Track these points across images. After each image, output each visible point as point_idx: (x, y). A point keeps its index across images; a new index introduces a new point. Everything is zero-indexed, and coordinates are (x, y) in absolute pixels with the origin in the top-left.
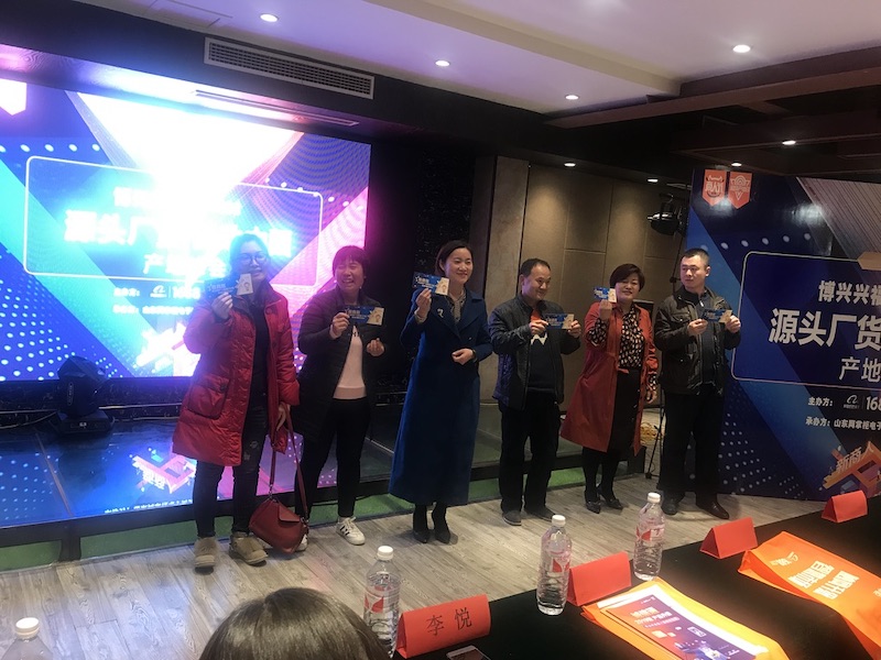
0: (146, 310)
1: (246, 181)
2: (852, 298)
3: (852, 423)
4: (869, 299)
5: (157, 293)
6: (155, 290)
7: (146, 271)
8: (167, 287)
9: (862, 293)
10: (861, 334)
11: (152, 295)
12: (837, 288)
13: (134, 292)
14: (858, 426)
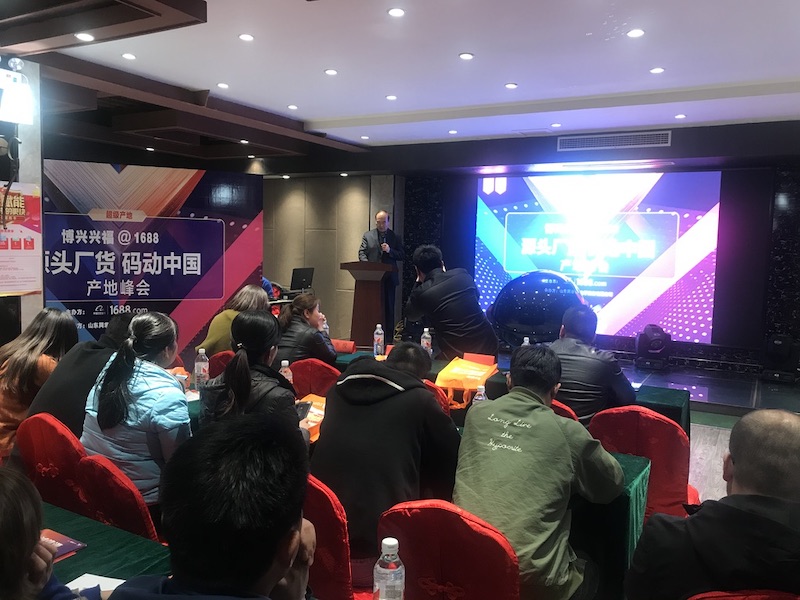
2: (88, 240)
3: (101, 325)
4: (101, 240)
9: (95, 236)
10: (99, 265)
12: (75, 234)
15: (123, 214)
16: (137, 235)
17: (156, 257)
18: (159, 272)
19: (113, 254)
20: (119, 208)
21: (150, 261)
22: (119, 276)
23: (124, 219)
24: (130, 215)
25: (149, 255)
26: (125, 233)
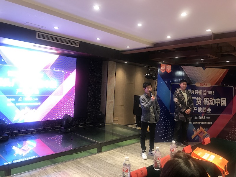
0: (17, 104)
1: (44, 68)
3: (197, 123)
4: (198, 93)
5: (20, 99)
6: (19, 99)
7: (17, 94)
8: (23, 98)
9: (196, 92)
10: (197, 101)
11: (18, 100)
12: (191, 91)
13: (13, 100)
14: (198, 123)
15: (205, 84)
16: (208, 92)
17: (213, 100)
18: (214, 105)
19: (201, 98)
20: (204, 82)
21: (212, 101)
22: (203, 106)
23: (205, 86)
24: (207, 84)
25: (211, 98)
26: (205, 91)
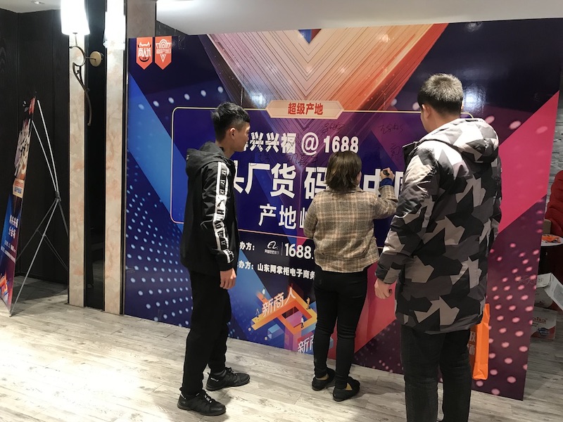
2: (265, 146)
3: (273, 268)
4: (279, 147)
9: (273, 141)
14: (280, 272)
15: (310, 107)
16: (327, 141)
19: (293, 168)
20: (306, 98)
22: (300, 201)
23: (311, 115)
24: (319, 109)
26: (311, 137)
